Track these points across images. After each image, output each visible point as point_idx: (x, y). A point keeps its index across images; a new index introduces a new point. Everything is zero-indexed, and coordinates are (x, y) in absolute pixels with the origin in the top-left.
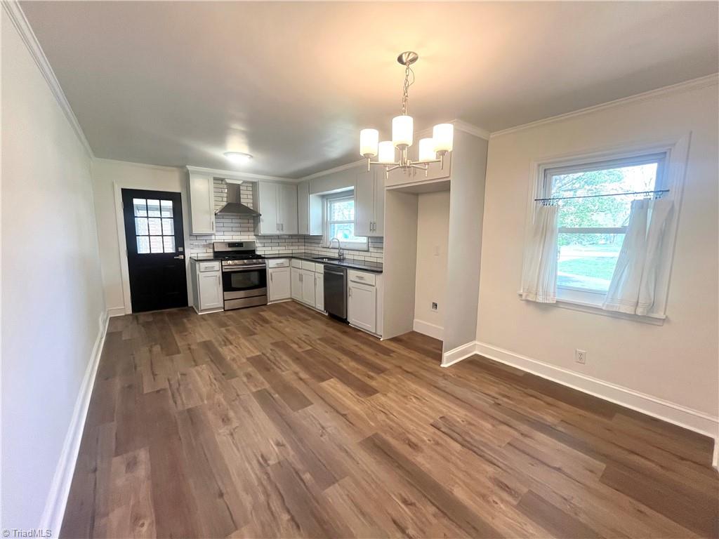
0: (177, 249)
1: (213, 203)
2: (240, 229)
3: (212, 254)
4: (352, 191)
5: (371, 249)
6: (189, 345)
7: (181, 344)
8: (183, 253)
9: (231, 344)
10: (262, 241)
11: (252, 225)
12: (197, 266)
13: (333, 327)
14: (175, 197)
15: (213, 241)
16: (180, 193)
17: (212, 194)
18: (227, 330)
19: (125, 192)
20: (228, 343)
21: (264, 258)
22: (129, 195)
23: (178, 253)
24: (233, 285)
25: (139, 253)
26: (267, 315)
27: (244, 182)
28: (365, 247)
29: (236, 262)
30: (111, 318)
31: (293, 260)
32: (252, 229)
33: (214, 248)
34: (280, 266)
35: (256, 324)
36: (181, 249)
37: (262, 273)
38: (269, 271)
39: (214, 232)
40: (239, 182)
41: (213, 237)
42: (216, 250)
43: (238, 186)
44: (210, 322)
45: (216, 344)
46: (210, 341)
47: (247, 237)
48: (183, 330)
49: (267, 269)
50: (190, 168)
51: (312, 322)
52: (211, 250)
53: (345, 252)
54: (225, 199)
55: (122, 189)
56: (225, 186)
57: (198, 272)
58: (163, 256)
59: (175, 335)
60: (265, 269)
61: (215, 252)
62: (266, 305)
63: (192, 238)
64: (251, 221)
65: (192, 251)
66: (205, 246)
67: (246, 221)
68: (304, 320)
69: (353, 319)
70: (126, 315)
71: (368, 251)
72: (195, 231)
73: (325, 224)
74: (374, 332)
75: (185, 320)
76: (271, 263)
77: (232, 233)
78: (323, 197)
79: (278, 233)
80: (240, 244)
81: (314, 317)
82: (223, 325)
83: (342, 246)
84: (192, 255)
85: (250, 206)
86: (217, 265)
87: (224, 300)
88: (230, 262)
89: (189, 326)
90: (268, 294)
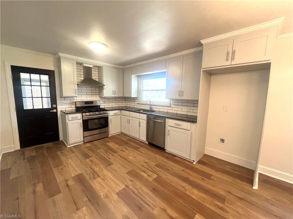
0: (52, 106)
1: (76, 78)
2: (91, 93)
3: (74, 109)
4: (165, 72)
5: (172, 106)
6: (66, 181)
7: (60, 179)
8: (56, 108)
9: (99, 177)
10: (104, 100)
11: (98, 91)
12: (67, 117)
13: (157, 153)
14: (50, 73)
15: (75, 101)
16: (54, 71)
17: (76, 73)
18: (91, 161)
19: (13, 67)
20: (96, 176)
21: (107, 110)
22: (16, 71)
23: (53, 108)
24: (90, 128)
25: (25, 108)
26: (111, 144)
27: (95, 66)
28: (168, 105)
29: (91, 113)
30: (3, 154)
31: (123, 111)
32: (98, 94)
33: (76, 105)
34: (116, 115)
35: (108, 153)
36: (54, 106)
37: (106, 119)
38: (110, 118)
39: (77, 95)
40: (92, 66)
41: (75, 98)
42: (77, 106)
43: (90, 68)
44: (77, 154)
45: (87, 177)
46: (81, 174)
47: (95, 98)
48: (59, 164)
49: (109, 117)
50: (61, 54)
51: (142, 149)
52: (74, 106)
53: (153, 107)
54: (82, 76)
55: (11, 66)
56: (82, 68)
57: (67, 121)
58: (43, 110)
59: (53, 169)
60: (108, 117)
61: (76, 107)
62: (108, 137)
63: (62, 99)
64: (98, 89)
65: (62, 107)
66: (70, 104)
67: (94, 89)
68: (137, 149)
69: (169, 148)
70: (16, 151)
71: (170, 107)
72: (64, 95)
73: (139, 91)
74: (189, 158)
75: (59, 153)
76: (111, 113)
77: (87, 96)
78: (138, 76)
79: (113, 96)
80: (92, 102)
81: (142, 146)
82: (86, 156)
83: (152, 103)
84: (62, 109)
85: (97, 80)
86: (79, 115)
87: (84, 137)
88: (88, 114)
89: (63, 158)
90: (109, 131)
